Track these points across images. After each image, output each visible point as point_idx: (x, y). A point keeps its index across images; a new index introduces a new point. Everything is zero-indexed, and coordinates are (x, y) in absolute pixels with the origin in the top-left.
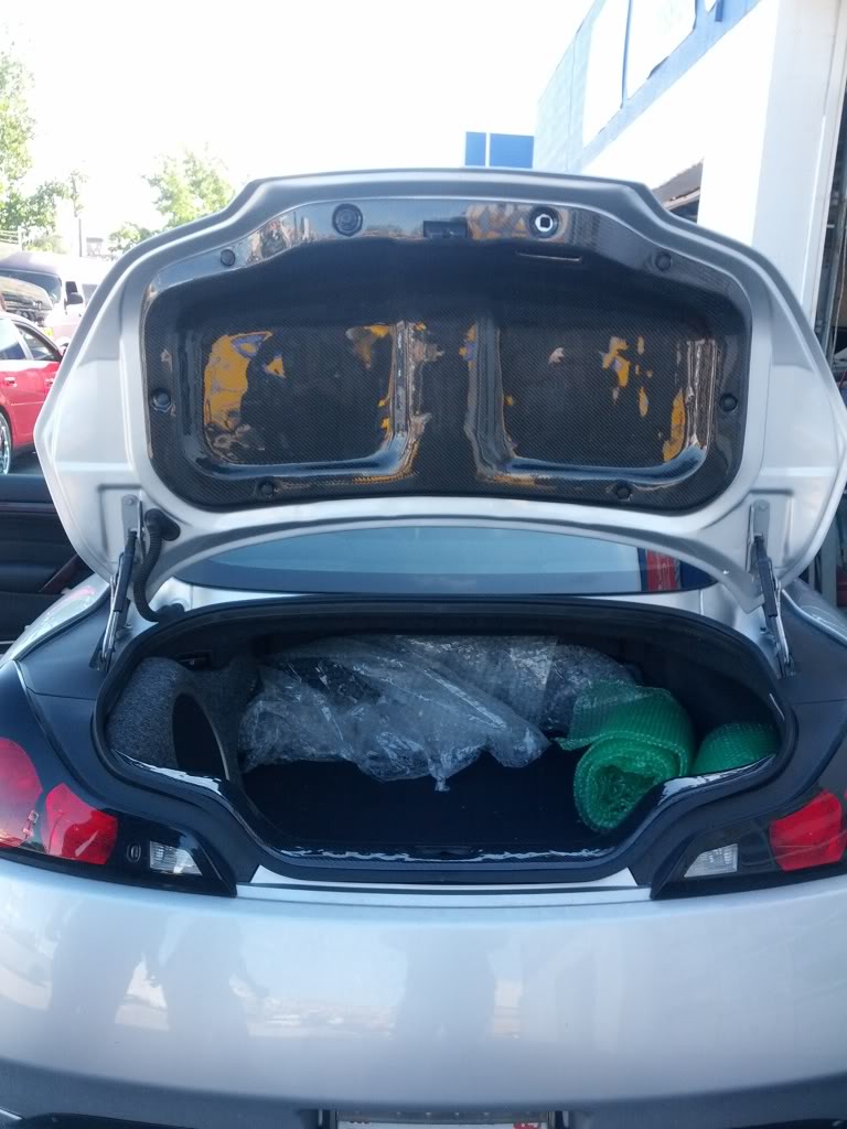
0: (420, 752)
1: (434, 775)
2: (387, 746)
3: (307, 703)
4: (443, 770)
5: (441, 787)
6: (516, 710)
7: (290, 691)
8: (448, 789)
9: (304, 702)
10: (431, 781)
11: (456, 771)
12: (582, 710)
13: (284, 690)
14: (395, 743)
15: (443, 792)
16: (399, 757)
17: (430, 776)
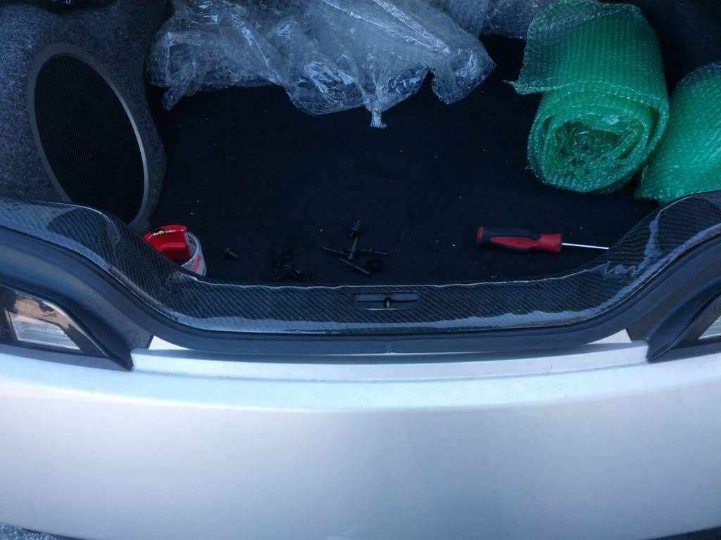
0: (354, 85)
1: (369, 108)
2: (316, 77)
3: (225, 23)
4: (378, 103)
5: (377, 121)
6: (455, 19)
7: (205, 11)
8: (385, 126)
9: (221, 24)
10: (365, 114)
11: (393, 104)
12: (537, 32)
13: (198, 10)
14: (326, 74)
15: (380, 129)
16: (331, 90)
17: (363, 108)
